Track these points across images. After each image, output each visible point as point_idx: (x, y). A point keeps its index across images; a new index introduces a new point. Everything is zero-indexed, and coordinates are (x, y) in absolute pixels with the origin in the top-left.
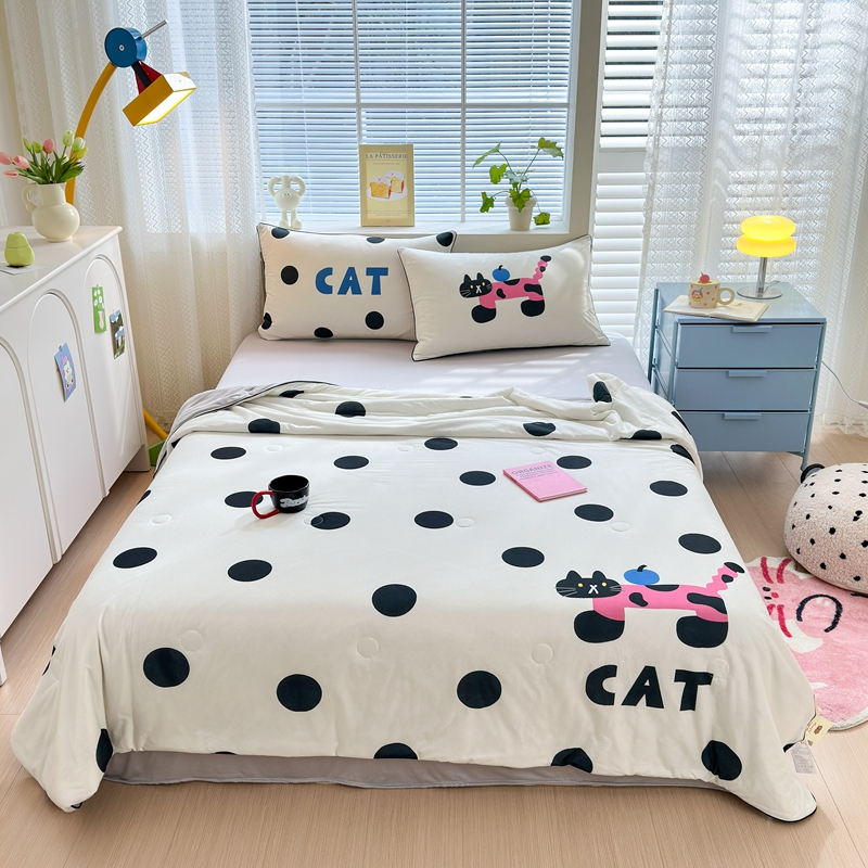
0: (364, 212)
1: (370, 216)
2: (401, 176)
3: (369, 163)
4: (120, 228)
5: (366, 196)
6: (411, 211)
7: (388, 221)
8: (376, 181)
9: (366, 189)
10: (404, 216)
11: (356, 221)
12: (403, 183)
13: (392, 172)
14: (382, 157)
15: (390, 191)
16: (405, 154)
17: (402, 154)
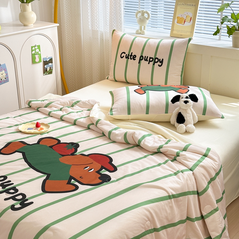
0: (172, 30)
1: (174, 32)
2: (191, 15)
3: (179, 7)
4: (58, 25)
5: (174, 23)
6: (192, 32)
7: (181, 35)
8: (180, 16)
9: (175, 20)
10: (188, 34)
11: (168, 33)
12: (191, 18)
13: (187, 13)
14: (185, 5)
15: (185, 21)
16: (194, 4)
17: (193, 4)
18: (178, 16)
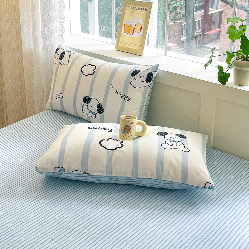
0: (118, 41)
2: (141, 22)
3: (127, 11)
5: (121, 31)
6: (142, 46)
8: (128, 23)
12: (141, 27)
13: (137, 19)
14: (134, 9)
15: (134, 31)
16: (147, 8)
17: (145, 8)
18: (126, 23)
